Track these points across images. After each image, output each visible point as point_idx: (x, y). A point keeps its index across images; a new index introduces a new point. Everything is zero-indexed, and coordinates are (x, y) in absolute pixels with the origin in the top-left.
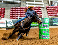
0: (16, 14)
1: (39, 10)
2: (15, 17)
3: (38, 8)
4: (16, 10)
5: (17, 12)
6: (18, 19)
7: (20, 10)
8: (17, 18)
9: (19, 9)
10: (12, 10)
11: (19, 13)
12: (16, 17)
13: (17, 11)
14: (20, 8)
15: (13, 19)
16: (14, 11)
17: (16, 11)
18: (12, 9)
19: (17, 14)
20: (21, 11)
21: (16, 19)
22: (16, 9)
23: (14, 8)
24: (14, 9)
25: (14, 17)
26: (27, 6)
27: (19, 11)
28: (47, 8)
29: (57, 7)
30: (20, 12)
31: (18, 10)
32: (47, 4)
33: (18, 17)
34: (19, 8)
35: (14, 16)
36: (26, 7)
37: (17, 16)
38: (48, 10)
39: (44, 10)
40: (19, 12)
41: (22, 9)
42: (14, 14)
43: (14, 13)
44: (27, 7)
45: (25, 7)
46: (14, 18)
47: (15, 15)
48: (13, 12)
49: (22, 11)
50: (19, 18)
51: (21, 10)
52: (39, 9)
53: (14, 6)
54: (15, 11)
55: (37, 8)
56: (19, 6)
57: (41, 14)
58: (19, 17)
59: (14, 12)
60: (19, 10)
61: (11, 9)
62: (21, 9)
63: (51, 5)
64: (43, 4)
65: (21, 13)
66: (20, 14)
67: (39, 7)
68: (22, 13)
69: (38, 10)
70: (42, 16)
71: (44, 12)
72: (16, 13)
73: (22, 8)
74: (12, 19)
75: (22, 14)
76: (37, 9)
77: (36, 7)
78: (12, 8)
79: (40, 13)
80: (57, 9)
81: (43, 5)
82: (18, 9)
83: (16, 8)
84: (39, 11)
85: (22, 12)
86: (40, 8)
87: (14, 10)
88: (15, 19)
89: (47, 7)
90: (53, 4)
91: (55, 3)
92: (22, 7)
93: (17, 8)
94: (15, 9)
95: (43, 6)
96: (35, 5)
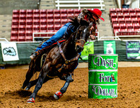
0: (27, 26)
2: (24, 35)
4: (28, 16)
5: (31, 23)
6: (32, 40)
7: (39, 18)
8: (29, 38)
9: (36, 13)
10: (16, 16)
11: (34, 26)
12: (28, 35)
13: (29, 21)
14: (38, 13)
15: (20, 40)
16: (22, 18)
17: (27, 21)
18: (18, 13)
19: (29, 26)
20: (41, 21)
21: (27, 40)
22: (29, 13)
23: (23, 11)
24: (22, 13)
25: (21, 35)
26: (58, 6)
27: (37, 21)
28: (113, 15)
29: (137, 12)
30: (38, 23)
31: (32, 18)
32: (112, 3)
33: (31, 34)
34: (37, 11)
35: (22, 32)
36: (55, 11)
37: (29, 32)
38: (113, 20)
40: (35, 23)
41: (44, 15)
42: (22, 27)
43: (21, 24)
44: (59, 9)
45: (51, 11)
46: (21, 38)
47: (24, 29)
48: (20, 21)
49: (44, 21)
50: (34, 38)
51: (42, 18)
53: (21, 5)
54: (24, 18)
56: (36, 5)
58: (35, 35)
59: (22, 21)
60: (35, 18)
61: (15, 13)
62: (41, 16)
63: (123, 5)
64: (100, 1)
65: (41, 26)
66: (38, 29)
68: (44, 26)
71: (103, 25)
72: (29, 24)
73: (45, 13)
74: (16, 40)
75: (42, 29)
78: (16, 11)
80: (139, 17)
81: (101, 5)
82: (32, 13)
83: (27, 11)
85: (42, 23)
87: (21, 16)
88: (24, 40)
89: (112, 12)
90: (128, 3)
91: (133, 1)
92: (43, 9)
93: (30, 11)
94: (25, 13)
95: (102, 9)
96: (79, 5)
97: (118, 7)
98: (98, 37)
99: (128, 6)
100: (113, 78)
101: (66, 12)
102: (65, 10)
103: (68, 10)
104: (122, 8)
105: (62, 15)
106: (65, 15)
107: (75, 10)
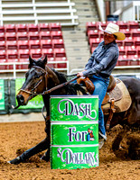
1: (55, 37)
3: (47, 29)
26: (1, 19)
29: (132, 27)
38: (93, 41)
39: (74, 41)
44: (1, 24)
52: (54, 33)
55: (42, 29)
57: (64, 55)
64: (70, 10)
67: (53, 25)
69: (49, 37)
70: (65, 65)
71: (77, 50)
76: (42, 33)
77: (41, 25)
79: (57, 51)
81: (72, 17)
84: (55, 41)
86: (59, 29)
89: (89, 28)
90: (117, 13)
91: (125, 9)
95: (73, 23)
96: (36, 18)
97: (100, 20)
98: (67, 69)
99: (117, 17)
100: (91, 135)
101: (14, 30)
102: (12, 26)
103: (18, 26)
104: (107, 21)
105: (8, 35)
106: (13, 34)
107: (30, 26)
